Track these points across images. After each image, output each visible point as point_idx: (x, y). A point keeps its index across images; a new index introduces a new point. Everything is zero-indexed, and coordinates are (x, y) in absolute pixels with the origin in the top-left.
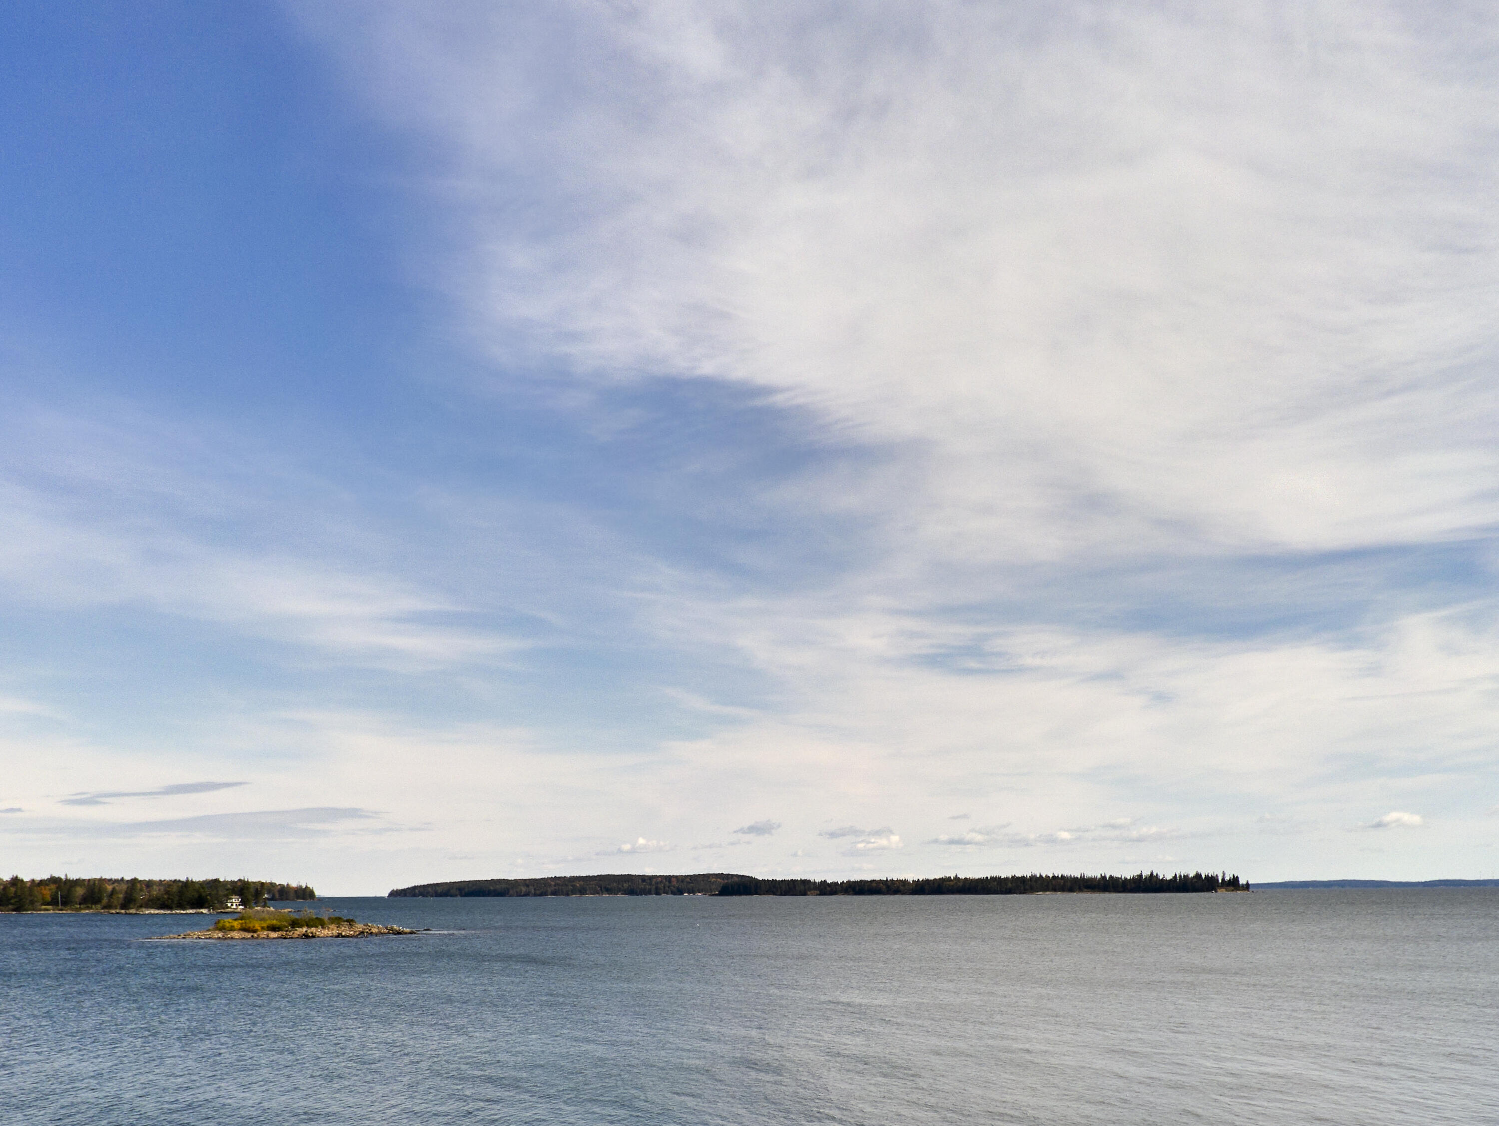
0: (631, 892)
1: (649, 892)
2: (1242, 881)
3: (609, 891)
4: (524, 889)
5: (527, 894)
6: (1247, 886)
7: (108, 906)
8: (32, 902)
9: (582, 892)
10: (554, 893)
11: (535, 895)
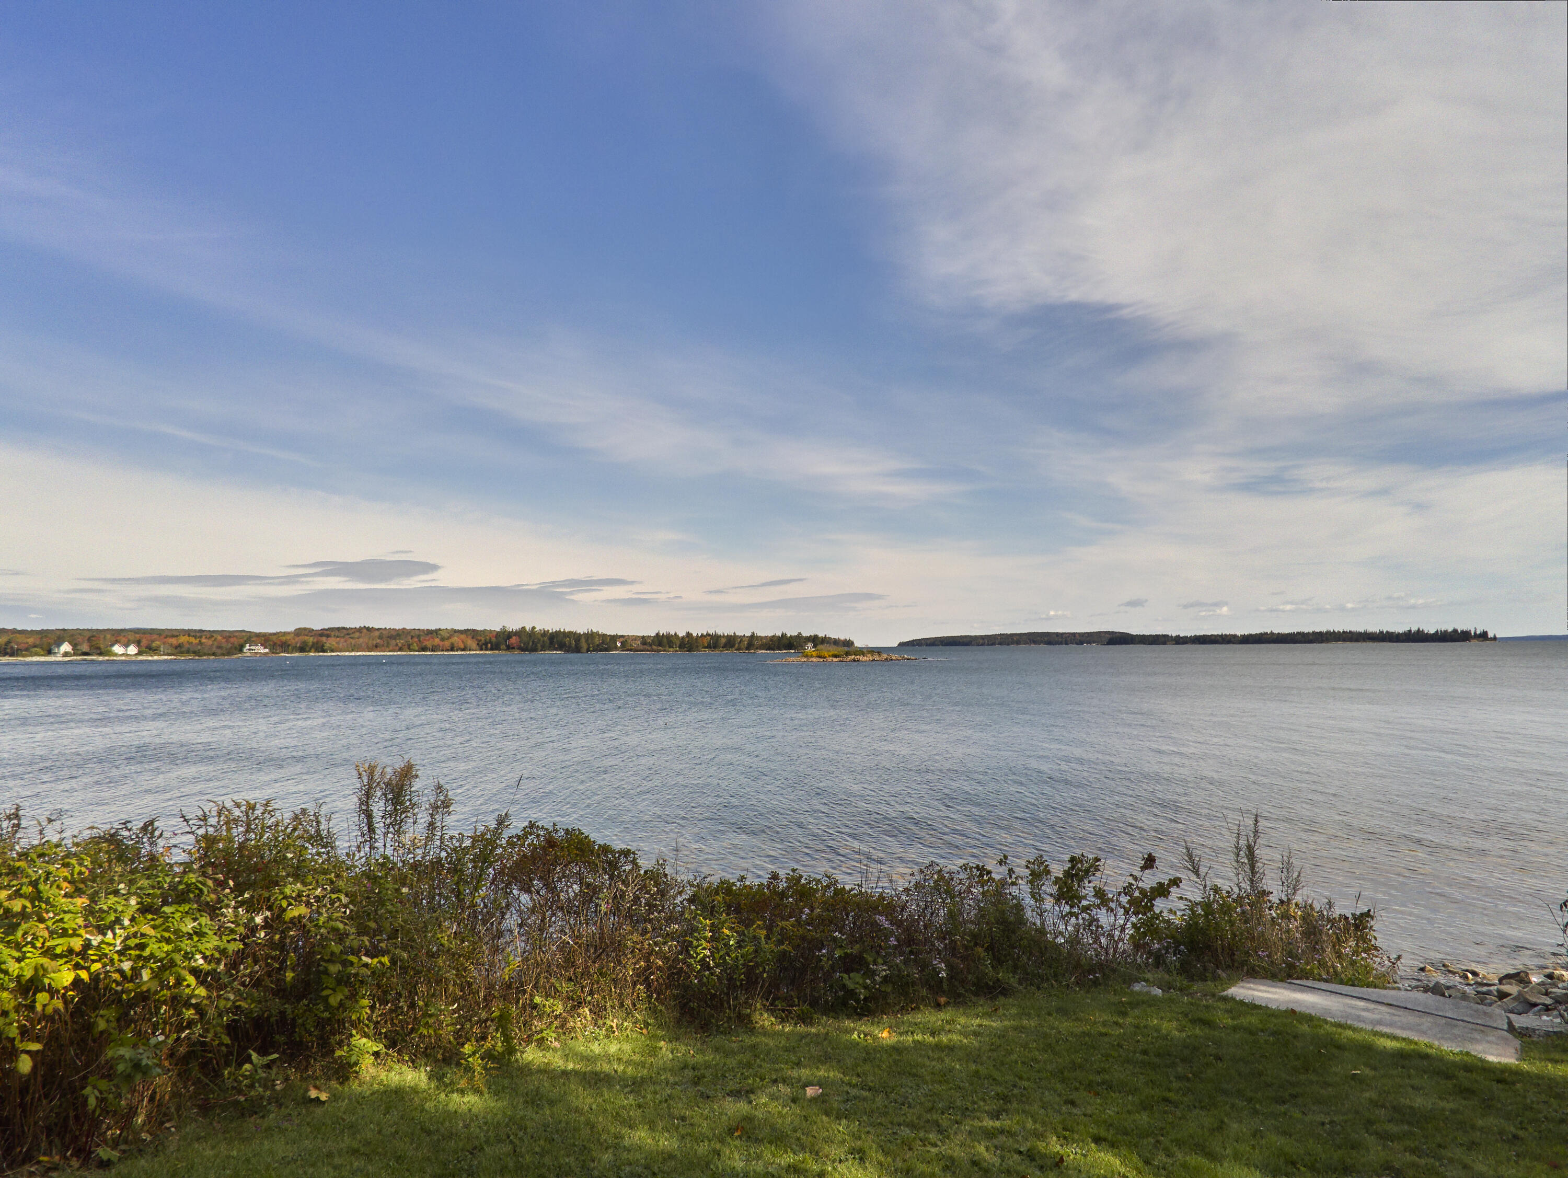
0: (1049, 643)
1: (1061, 643)
2: (1491, 635)
3: (1035, 642)
4: (981, 641)
5: (983, 645)
6: (1495, 638)
7: (739, 649)
8: (697, 647)
9: (1018, 643)
10: (1000, 644)
11: (988, 645)
